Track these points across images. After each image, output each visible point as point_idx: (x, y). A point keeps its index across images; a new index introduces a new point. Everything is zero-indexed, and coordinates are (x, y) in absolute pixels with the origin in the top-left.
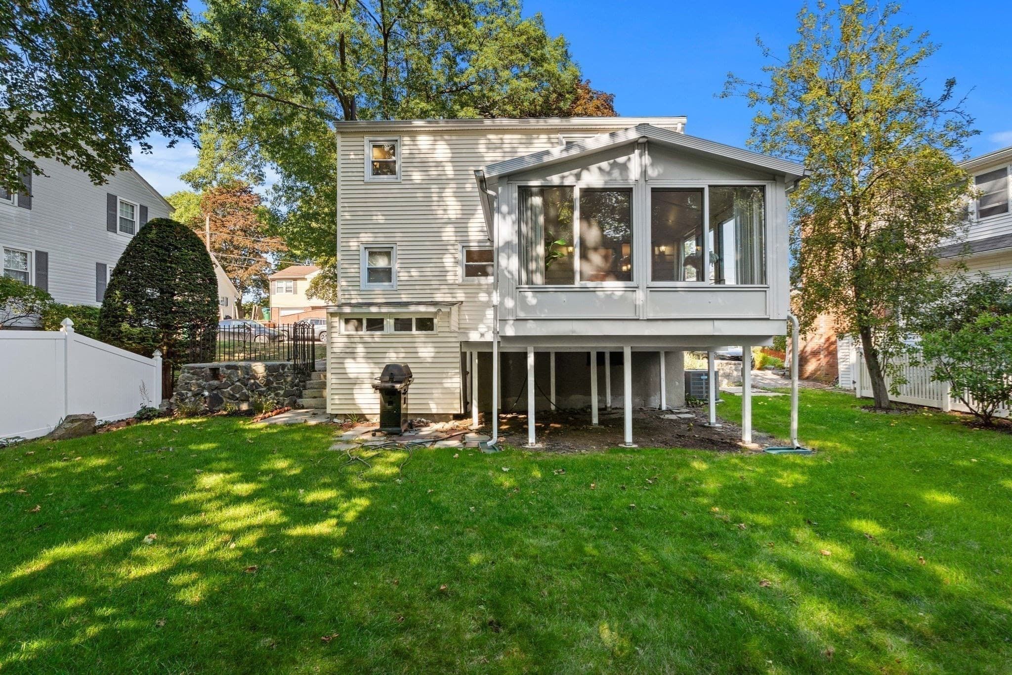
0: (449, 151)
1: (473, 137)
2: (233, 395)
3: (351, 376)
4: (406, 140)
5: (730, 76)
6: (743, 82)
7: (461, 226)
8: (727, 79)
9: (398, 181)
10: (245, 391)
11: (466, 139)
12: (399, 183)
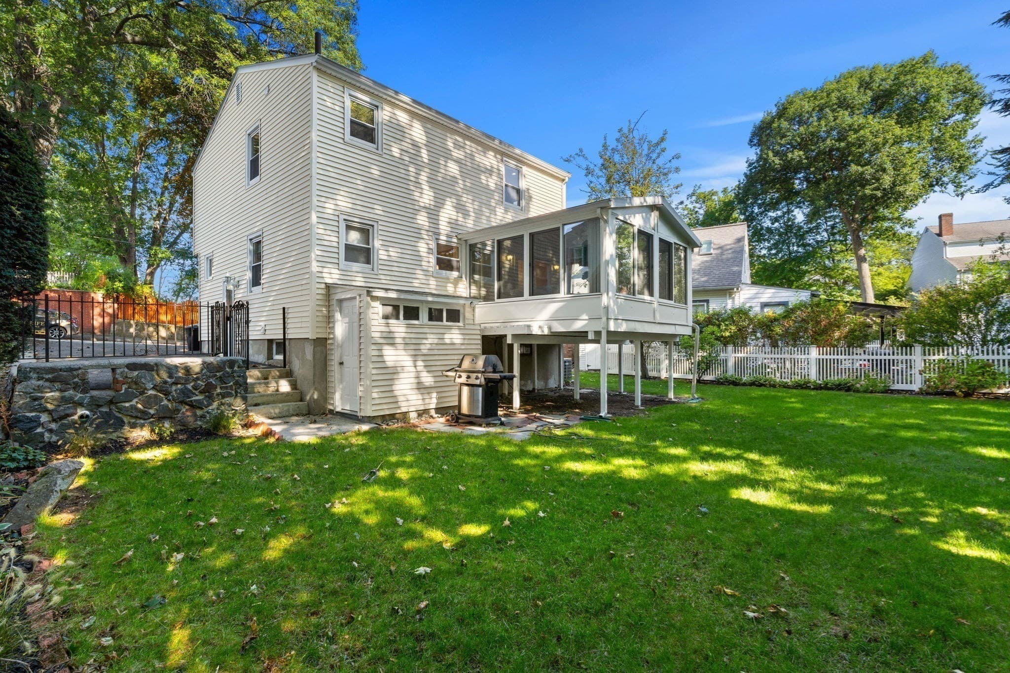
0: (424, 138)
1: (443, 132)
2: (143, 412)
3: (389, 364)
4: (387, 108)
5: (581, 150)
6: (586, 159)
7: (433, 214)
8: (578, 152)
9: (379, 152)
10: (165, 402)
11: (439, 131)
12: (380, 156)
